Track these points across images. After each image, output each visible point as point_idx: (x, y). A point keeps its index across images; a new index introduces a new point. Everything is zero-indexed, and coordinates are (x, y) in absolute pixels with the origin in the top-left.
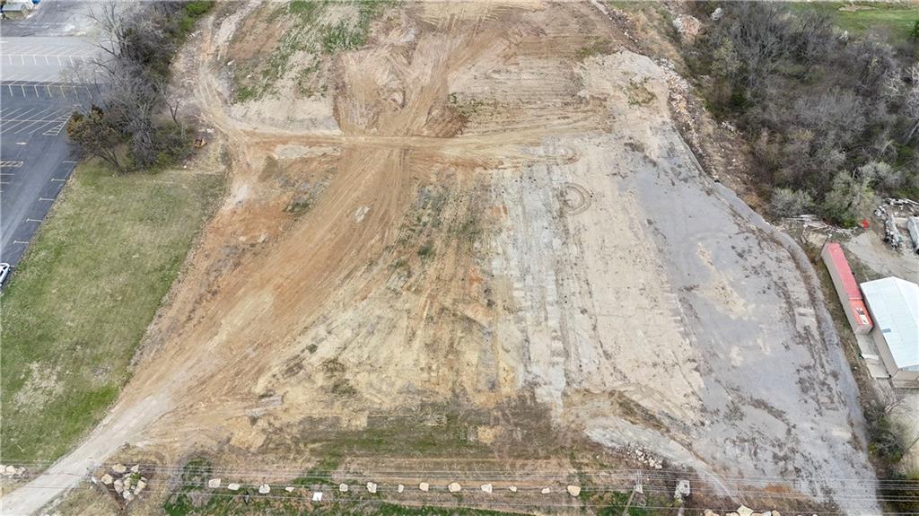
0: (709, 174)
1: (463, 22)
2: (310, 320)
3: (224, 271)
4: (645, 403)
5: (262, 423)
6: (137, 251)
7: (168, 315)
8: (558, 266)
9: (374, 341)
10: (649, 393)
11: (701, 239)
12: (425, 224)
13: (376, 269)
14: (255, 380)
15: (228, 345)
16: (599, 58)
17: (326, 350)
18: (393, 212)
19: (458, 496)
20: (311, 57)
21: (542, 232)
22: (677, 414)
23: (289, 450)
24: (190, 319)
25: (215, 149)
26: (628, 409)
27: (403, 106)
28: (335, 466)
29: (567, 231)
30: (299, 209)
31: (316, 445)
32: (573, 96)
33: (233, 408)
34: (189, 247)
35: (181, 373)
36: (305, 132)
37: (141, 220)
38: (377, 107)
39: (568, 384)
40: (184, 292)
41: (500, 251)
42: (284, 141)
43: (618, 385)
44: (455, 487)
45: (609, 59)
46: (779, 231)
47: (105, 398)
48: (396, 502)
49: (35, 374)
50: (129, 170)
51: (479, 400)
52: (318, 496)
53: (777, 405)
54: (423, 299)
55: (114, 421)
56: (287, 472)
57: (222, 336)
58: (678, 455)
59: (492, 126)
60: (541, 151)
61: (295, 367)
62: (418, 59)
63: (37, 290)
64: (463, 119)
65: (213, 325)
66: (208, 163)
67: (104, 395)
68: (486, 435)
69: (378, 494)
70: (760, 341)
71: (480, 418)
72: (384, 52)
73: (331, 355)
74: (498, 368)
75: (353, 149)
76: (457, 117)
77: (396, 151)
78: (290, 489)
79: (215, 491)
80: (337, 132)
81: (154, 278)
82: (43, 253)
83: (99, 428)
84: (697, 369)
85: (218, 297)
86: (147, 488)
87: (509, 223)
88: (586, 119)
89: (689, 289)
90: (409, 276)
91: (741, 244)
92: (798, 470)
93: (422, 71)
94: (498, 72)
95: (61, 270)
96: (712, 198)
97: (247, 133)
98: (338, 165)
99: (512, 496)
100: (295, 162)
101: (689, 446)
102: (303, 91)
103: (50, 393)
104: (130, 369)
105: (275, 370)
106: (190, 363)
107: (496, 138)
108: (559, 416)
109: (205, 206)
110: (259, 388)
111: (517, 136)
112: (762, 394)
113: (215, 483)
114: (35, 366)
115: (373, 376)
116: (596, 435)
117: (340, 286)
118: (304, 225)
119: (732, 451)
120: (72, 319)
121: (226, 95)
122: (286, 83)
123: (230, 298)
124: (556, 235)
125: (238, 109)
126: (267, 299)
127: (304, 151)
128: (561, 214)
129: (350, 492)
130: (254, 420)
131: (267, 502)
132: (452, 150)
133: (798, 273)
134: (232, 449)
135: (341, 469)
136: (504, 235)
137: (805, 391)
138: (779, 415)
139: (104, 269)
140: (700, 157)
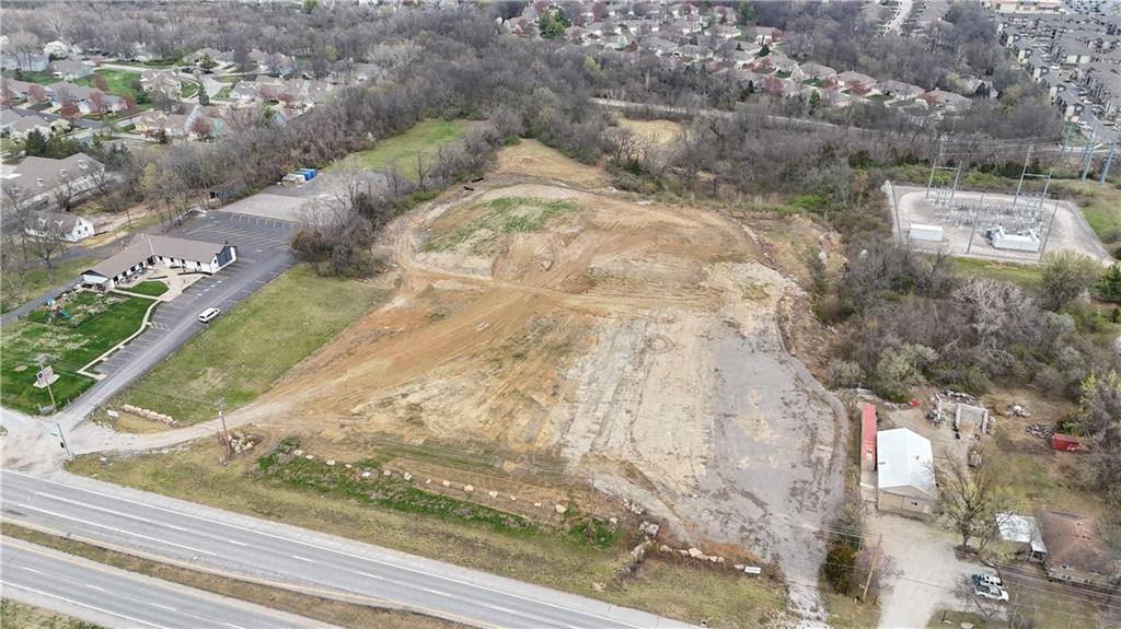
0: (788, 350)
1: (624, 227)
2: (411, 379)
3: (364, 343)
4: (648, 474)
5: (346, 429)
6: (308, 321)
7: (311, 361)
8: (622, 383)
9: (452, 399)
10: (655, 467)
11: (756, 389)
12: (528, 340)
13: (475, 360)
14: (355, 406)
15: (346, 384)
16: (729, 264)
17: (414, 399)
18: (506, 329)
19: (469, 495)
20: (492, 233)
21: (621, 361)
22: (672, 485)
23: (359, 446)
24: (326, 365)
25: (393, 276)
26: (631, 473)
27: (548, 270)
28: (387, 461)
29: (641, 363)
30: (436, 317)
31: (380, 448)
32: (693, 284)
33: (332, 417)
34: (346, 326)
35: (305, 393)
36: (465, 275)
37: (319, 304)
38: (527, 267)
39: (591, 450)
40: (329, 350)
41: (580, 365)
42: (445, 278)
43: (632, 459)
44: (469, 488)
45: (739, 266)
46: (831, 396)
47: (248, 397)
48: (422, 489)
49: (209, 374)
50: (325, 276)
51: (514, 446)
52: (367, 474)
53: (762, 498)
54: (502, 383)
55: (248, 410)
56: (350, 457)
57: (344, 378)
58: (658, 508)
59: (614, 292)
60: (647, 312)
61: (386, 404)
62: (575, 244)
63: (232, 329)
64: (592, 284)
65: (343, 371)
66: (385, 282)
68: (509, 466)
69: (410, 481)
70: (771, 459)
71: (511, 456)
72: (550, 236)
73: (417, 401)
74: (540, 431)
75: (497, 289)
76: (589, 282)
77: (528, 296)
78: (348, 466)
79: (297, 458)
80: (490, 278)
81: (312, 339)
82: (245, 310)
83: (236, 412)
84: (704, 463)
85: (352, 357)
86: (252, 449)
87: (596, 350)
88: (696, 299)
89: (726, 416)
90: (499, 368)
91: (791, 397)
92: (757, 540)
93: (575, 252)
94: (637, 260)
95: (252, 321)
96: (783, 366)
97: (421, 270)
98: (477, 296)
99: (510, 502)
100: (449, 290)
101: (671, 507)
102: (475, 251)
103: (213, 387)
104: (272, 385)
105: (371, 402)
106: (311, 390)
107: (615, 299)
108: (573, 468)
109: (368, 306)
110: (355, 410)
111: (631, 301)
112: (755, 490)
113: (299, 452)
114: (210, 369)
115: (441, 419)
116: (597, 484)
117: (443, 364)
118: (436, 326)
119: (706, 516)
120: (246, 348)
121: (417, 248)
122: (466, 245)
123: (363, 358)
124: (630, 363)
125: (422, 256)
126: (387, 363)
127: (459, 286)
128: (643, 352)
129: (390, 476)
130: (343, 426)
131: (329, 470)
132: (574, 301)
133: (832, 424)
134: (319, 438)
135: (390, 463)
136: (587, 357)
137: (793, 495)
138: (761, 504)
139: (281, 327)
140: (786, 338)
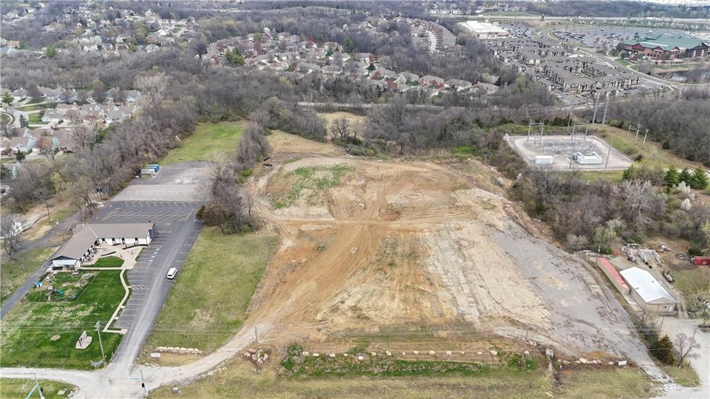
0: (532, 235)
1: (388, 177)
2: (338, 291)
3: (288, 274)
4: (521, 321)
5: (323, 331)
6: (240, 265)
7: (261, 292)
8: (464, 270)
9: (374, 299)
10: (524, 317)
11: (535, 260)
12: (388, 254)
13: (367, 272)
14: (316, 315)
15: (297, 302)
16: (463, 191)
17: (350, 302)
18: (370, 249)
19: (435, 356)
20: (311, 191)
21: (452, 257)
22: (540, 325)
23: (341, 341)
24: (273, 292)
25: (270, 227)
26: (513, 323)
27: (365, 208)
28: (367, 346)
29: (465, 256)
30: (320, 249)
31: (355, 338)
32: (453, 205)
33: (306, 325)
34: (266, 265)
35: (275, 314)
36: (316, 220)
37: (239, 253)
38: (352, 209)
39: (480, 314)
40: (268, 283)
41: (431, 263)
42: (306, 223)
43: (506, 314)
44: (432, 352)
45: (468, 191)
46: (574, 256)
48: (402, 359)
49: (199, 314)
50: (229, 233)
51: (436, 321)
52: (361, 358)
53: (590, 321)
54: (395, 283)
55: (244, 333)
56: (344, 349)
57: (293, 299)
58: (543, 340)
59: (414, 216)
60: (442, 226)
61: (335, 309)
62: (368, 191)
63: (193, 280)
64: (398, 213)
65: (287, 295)
66: (268, 231)
67: (236, 324)
68: (443, 334)
69: (392, 356)
70: (575, 298)
71: (438, 327)
72: (350, 188)
73: (353, 304)
74: (441, 308)
75: (343, 226)
76: (396, 213)
77: (366, 227)
78: (346, 355)
79: (307, 357)
80: (333, 219)
81: (251, 277)
82: (192, 266)
83: (237, 336)
84: (545, 308)
85: (287, 284)
86: (268, 359)
87: (433, 253)
88: (462, 214)
89: (534, 278)
90: (386, 273)
91: (556, 262)
92: (606, 346)
93: (372, 194)
94: (412, 195)
95: (203, 272)
96: (536, 245)
97: (285, 221)
98: (336, 232)
99: (463, 355)
100: (314, 231)
101: (549, 337)
102: (310, 203)
103: (208, 322)
104: (247, 313)
105: (325, 311)
106: (278, 310)
107: (417, 221)
108: (478, 325)
109: (270, 249)
110: (319, 317)
111: (429, 220)
112: (582, 318)
113: (306, 353)
114: (198, 310)
115: (377, 312)
116: (500, 333)
117: (350, 278)
118: (324, 256)
119: (571, 339)
120: (213, 292)
121: (270, 206)
122: (301, 201)
123: (293, 284)
124: (459, 257)
125: (278, 211)
126: (313, 284)
127: (318, 227)
128: (460, 249)
129: (377, 356)
130: (319, 330)
131: (335, 361)
132: (395, 225)
133: (587, 272)
134: (311, 341)
135: (370, 347)
136: (431, 257)
137: (602, 316)
138: (591, 325)
139: (225, 272)
140: (526, 229)
